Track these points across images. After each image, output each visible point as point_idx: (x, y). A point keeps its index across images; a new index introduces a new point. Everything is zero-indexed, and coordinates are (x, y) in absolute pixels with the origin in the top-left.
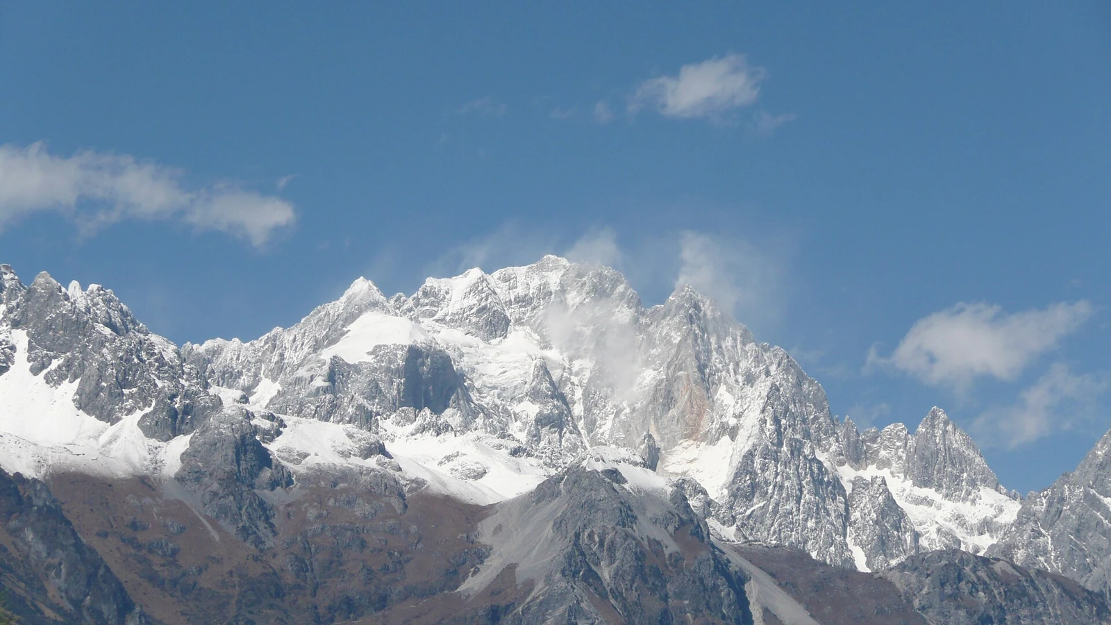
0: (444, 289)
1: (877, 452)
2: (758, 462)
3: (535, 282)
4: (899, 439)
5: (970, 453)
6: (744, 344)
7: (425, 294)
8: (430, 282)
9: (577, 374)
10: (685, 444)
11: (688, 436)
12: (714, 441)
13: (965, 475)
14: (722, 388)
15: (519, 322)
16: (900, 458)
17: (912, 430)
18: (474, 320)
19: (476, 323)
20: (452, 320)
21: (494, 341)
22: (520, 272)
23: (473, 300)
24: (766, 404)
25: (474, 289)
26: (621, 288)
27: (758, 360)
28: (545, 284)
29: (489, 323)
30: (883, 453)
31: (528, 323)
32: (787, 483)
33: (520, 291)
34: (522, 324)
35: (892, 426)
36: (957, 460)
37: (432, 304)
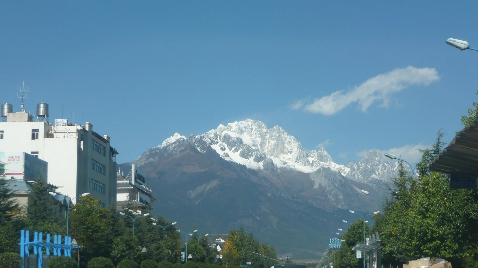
0: (231, 125)
1: (311, 155)
2: (299, 158)
3: (247, 124)
4: (315, 153)
5: (328, 155)
6: (287, 136)
7: (229, 126)
8: (229, 124)
9: (257, 141)
10: (282, 154)
11: (282, 153)
12: (287, 154)
13: (328, 159)
14: (286, 144)
15: (245, 131)
16: (315, 156)
17: (317, 151)
18: (238, 131)
19: (238, 132)
20: (234, 131)
21: (242, 135)
22: (244, 122)
23: (237, 127)
24: (298, 148)
25: (237, 125)
26: (263, 125)
27: (290, 139)
28: (249, 124)
29: (240, 132)
30: (312, 155)
31: (247, 132)
32: (304, 162)
33: (244, 126)
34: (246, 132)
35: (313, 150)
36: (326, 157)
37: (230, 128)
